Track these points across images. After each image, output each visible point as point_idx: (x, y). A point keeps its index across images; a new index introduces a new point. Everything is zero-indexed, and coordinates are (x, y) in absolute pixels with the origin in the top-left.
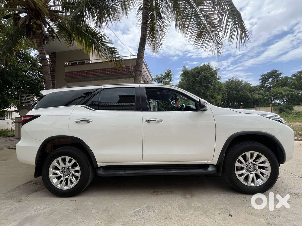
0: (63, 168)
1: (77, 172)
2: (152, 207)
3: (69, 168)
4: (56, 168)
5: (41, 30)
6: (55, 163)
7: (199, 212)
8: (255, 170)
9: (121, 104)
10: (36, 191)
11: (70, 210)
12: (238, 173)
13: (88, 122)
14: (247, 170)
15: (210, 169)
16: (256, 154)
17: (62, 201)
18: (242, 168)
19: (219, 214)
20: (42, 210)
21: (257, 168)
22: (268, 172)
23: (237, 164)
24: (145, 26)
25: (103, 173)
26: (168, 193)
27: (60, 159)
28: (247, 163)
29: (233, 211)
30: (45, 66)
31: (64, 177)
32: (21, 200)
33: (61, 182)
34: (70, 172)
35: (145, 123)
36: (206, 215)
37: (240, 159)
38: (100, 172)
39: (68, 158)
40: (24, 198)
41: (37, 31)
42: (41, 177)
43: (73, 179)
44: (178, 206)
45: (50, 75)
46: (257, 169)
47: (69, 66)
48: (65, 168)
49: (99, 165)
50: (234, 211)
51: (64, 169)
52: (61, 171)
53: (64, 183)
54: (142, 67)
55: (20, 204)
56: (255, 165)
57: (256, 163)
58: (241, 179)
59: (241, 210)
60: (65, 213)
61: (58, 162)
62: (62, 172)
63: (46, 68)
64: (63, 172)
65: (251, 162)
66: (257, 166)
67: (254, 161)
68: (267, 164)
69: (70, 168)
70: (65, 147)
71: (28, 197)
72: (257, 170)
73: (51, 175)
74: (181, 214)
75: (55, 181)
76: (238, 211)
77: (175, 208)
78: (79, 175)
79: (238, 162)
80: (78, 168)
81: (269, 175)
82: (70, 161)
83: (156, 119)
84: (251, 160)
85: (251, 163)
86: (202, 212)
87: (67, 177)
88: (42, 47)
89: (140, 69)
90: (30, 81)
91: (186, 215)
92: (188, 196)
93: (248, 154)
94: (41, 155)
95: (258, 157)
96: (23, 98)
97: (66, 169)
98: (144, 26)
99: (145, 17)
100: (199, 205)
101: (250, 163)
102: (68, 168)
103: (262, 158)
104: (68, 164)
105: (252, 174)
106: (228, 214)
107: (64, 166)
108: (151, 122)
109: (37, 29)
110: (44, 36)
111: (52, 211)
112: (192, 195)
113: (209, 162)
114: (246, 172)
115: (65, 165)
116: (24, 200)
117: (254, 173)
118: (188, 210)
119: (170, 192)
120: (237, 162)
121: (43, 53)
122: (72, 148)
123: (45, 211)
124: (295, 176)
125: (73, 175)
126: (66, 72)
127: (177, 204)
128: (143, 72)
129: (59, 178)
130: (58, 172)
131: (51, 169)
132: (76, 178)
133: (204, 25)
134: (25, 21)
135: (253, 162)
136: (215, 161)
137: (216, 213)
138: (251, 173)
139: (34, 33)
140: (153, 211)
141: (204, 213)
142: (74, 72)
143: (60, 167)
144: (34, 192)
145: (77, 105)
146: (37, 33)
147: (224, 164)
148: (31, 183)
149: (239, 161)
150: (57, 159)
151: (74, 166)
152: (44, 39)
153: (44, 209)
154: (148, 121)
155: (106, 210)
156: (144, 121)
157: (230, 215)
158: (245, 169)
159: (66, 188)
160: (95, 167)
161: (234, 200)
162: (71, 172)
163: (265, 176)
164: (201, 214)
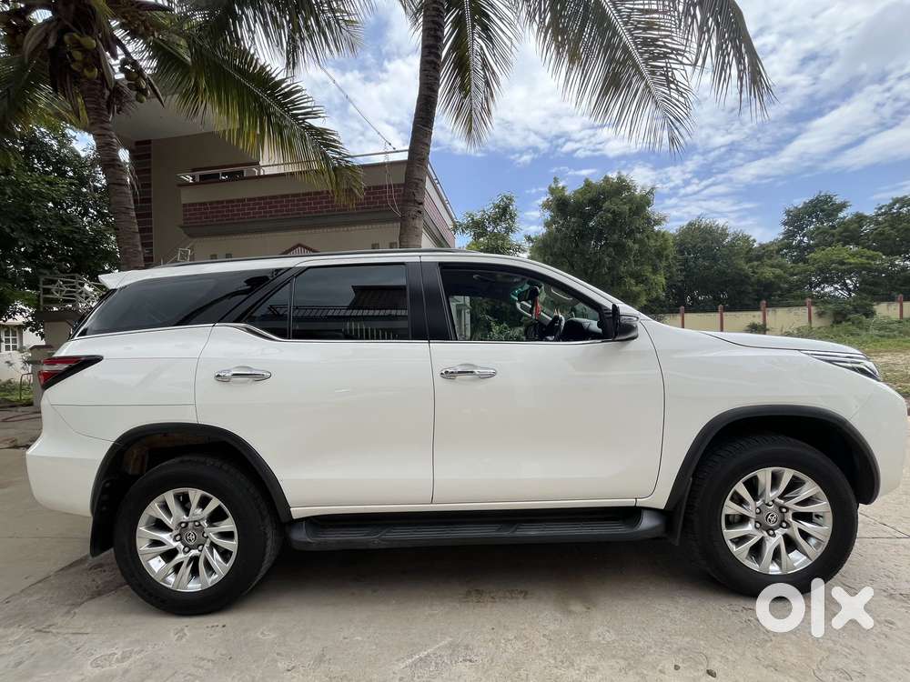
0: (183, 525)
1: (227, 535)
2: (467, 647)
3: (200, 525)
4: (160, 526)
5: (99, 67)
6: (154, 509)
7: (612, 662)
8: (784, 525)
9: (360, 313)
10: (98, 593)
11: (209, 661)
12: (730, 534)
13: (258, 377)
14: (758, 525)
15: (647, 523)
16: (788, 475)
17: (183, 630)
18: (743, 520)
19: (677, 668)
20: (118, 661)
21: (789, 517)
22: (822, 531)
23: (730, 508)
24: (432, 58)
25: (309, 540)
26: (512, 598)
27: (169, 497)
28: (759, 503)
29: (719, 659)
30: (117, 187)
31: (185, 553)
32: (50, 626)
33: (177, 568)
34: (205, 535)
35: (440, 382)
36: (637, 674)
37: (738, 490)
38: (299, 536)
39: (195, 495)
40: (59, 620)
41: (85, 71)
42: (110, 553)
43: (216, 559)
44: (547, 641)
45: (133, 214)
46: (791, 520)
47: (195, 184)
48: (187, 523)
49: (297, 512)
50: (722, 657)
51: (183, 527)
52: (175, 532)
53: (186, 571)
54: (423, 188)
55: (47, 641)
56: (784, 510)
57: (788, 504)
58: (740, 552)
59: (744, 654)
60: (193, 670)
61: (165, 507)
62: (178, 538)
63: (121, 193)
64: (180, 537)
65: (773, 501)
66: (790, 514)
67: (781, 497)
68: (823, 507)
69: (205, 524)
70: (186, 458)
71: (75, 613)
72: (788, 526)
73: (142, 546)
74: (556, 670)
75: (156, 565)
76: (735, 655)
77: (537, 649)
78: (232, 545)
79: (732, 499)
80: (228, 525)
81: (826, 540)
82: (203, 503)
83: (476, 367)
84: (772, 495)
85: (771, 503)
86: (623, 663)
87: (194, 552)
88: (106, 125)
89: (418, 198)
90: (72, 232)
91: (573, 674)
92: (577, 607)
93: (764, 476)
94: (108, 485)
95: (795, 484)
96: (53, 288)
97: (190, 525)
98: (429, 58)
99: (433, 26)
100: (611, 636)
101: (768, 505)
102: (197, 524)
103: (805, 487)
104: (198, 513)
105: (774, 535)
106: (703, 668)
107: (185, 518)
108: (459, 377)
109: (86, 65)
110: (110, 90)
111: (150, 666)
112: (588, 602)
113: (642, 502)
114: (756, 532)
115: (187, 515)
116: (61, 627)
117: (780, 532)
118: (578, 654)
119: (521, 592)
120: (728, 502)
121: (109, 144)
122: (210, 461)
123: (126, 664)
124: (898, 535)
125: (213, 545)
126: (185, 206)
127: (544, 636)
128: (427, 206)
129: (169, 555)
130: (165, 536)
131: (142, 529)
132: (225, 554)
133: (626, 49)
134: (45, 40)
135: (778, 500)
136: (660, 500)
137: (667, 666)
138: (771, 532)
139: (77, 78)
140: (470, 661)
141: (629, 664)
142: (211, 203)
143: (169, 522)
144: (92, 597)
145: (219, 322)
146: (85, 77)
147: (690, 506)
148: (82, 567)
149: (736, 497)
150: (160, 498)
151: (216, 517)
152: (109, 97)
153: (123, 658)
154: (449, 375)
155: (320, 659)
156: (437, 375)
157: (710, 673)
158: (753, 521)
159: (194, 586)
160: (284, 519)
161: (719, 620)
162: (207, 537)
163: (813, 541)
164: (620, 671)
